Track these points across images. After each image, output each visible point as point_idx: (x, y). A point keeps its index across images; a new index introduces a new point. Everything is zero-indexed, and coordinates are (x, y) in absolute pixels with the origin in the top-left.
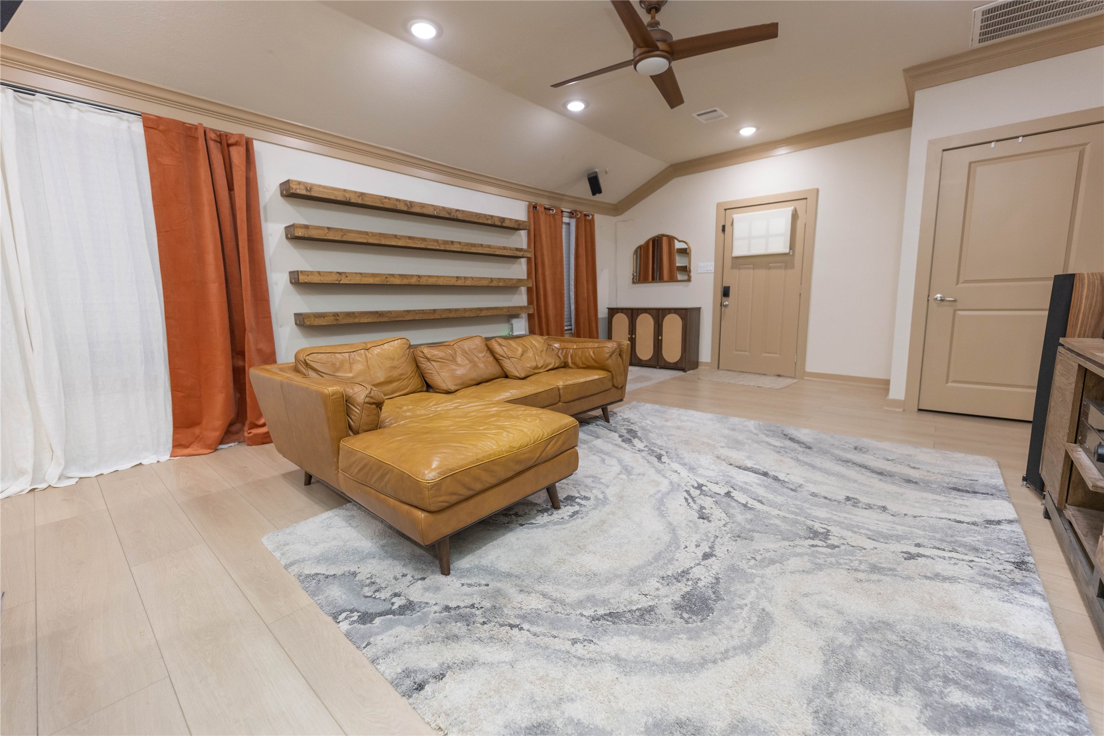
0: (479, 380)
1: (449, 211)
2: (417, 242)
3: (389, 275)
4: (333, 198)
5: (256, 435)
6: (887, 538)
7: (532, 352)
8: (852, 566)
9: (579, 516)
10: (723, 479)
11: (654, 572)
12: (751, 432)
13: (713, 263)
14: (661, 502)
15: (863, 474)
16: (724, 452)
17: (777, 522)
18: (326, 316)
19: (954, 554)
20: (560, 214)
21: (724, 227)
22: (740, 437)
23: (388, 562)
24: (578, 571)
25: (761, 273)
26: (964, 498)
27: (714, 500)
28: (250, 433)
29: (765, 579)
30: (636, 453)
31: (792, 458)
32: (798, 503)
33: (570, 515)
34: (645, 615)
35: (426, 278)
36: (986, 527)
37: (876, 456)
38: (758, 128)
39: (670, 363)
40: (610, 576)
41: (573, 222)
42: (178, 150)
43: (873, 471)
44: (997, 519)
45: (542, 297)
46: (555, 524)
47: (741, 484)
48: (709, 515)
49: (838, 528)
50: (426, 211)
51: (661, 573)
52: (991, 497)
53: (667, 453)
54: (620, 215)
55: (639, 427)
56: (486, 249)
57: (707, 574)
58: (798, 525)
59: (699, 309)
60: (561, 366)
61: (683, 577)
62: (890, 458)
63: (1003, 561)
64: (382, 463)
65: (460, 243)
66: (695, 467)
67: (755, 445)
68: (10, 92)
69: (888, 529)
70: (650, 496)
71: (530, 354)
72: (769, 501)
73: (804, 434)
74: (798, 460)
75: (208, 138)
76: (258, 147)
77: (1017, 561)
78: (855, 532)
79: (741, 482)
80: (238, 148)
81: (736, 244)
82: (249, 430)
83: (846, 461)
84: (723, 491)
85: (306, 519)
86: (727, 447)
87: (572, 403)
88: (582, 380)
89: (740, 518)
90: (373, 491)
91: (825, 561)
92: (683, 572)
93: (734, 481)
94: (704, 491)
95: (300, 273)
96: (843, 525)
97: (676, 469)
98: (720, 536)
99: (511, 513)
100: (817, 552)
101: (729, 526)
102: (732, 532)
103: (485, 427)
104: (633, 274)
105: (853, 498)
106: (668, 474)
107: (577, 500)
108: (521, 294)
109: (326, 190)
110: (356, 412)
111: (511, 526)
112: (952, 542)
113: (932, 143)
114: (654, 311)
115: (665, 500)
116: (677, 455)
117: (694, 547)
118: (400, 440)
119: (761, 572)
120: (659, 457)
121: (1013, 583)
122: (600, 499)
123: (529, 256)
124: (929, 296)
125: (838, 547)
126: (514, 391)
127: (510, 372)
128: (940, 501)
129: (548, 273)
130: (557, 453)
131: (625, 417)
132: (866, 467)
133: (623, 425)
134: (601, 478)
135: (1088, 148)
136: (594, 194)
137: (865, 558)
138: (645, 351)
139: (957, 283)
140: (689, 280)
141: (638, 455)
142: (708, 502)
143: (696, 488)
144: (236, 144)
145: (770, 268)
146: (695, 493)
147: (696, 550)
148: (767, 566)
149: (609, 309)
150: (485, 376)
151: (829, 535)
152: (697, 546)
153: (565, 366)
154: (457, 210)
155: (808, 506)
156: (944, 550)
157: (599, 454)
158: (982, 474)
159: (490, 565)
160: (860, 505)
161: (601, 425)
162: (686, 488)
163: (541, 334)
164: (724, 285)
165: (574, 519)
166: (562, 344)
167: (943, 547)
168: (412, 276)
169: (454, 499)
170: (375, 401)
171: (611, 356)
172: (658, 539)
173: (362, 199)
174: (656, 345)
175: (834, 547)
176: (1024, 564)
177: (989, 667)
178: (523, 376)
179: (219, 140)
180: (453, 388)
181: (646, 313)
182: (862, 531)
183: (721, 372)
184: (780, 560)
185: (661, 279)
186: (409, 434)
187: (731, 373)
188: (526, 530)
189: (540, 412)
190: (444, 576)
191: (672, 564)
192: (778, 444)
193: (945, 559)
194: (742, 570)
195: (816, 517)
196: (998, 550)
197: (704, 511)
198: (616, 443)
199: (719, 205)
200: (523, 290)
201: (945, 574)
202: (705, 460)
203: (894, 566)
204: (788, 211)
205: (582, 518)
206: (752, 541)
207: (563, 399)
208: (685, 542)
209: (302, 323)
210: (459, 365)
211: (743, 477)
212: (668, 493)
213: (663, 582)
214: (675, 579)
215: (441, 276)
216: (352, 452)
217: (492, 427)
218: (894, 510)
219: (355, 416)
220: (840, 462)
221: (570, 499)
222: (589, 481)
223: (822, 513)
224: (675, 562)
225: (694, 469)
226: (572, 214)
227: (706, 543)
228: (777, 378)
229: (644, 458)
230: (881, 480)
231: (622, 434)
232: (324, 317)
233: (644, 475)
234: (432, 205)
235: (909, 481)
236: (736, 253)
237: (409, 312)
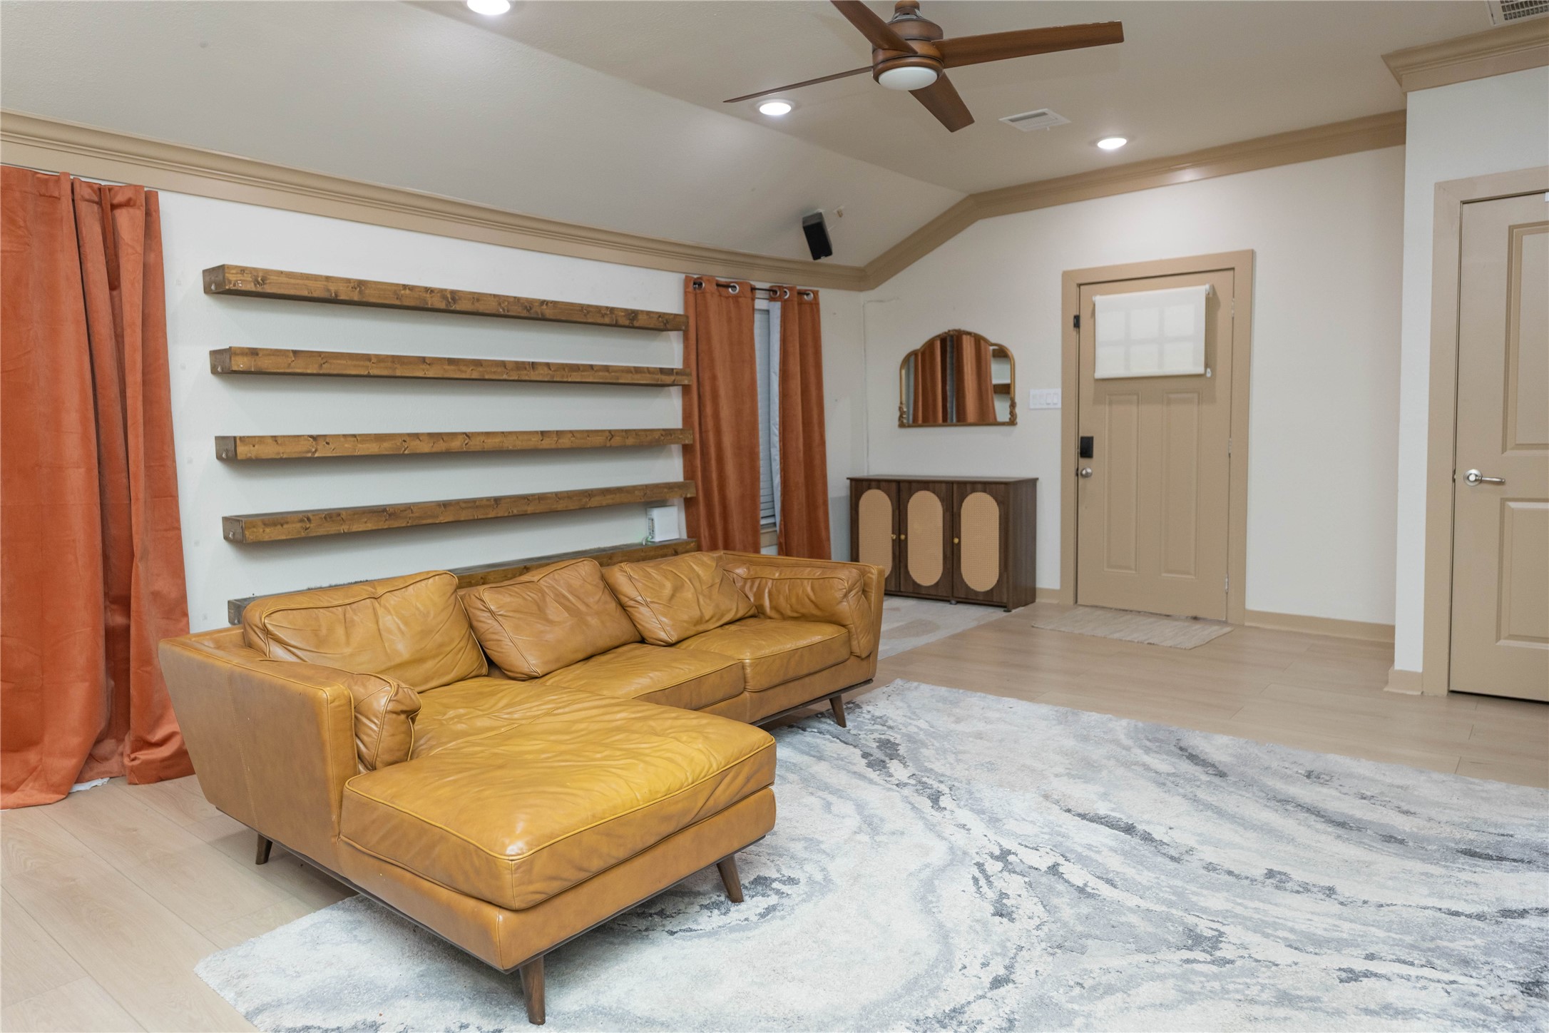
0: (590, 651)
1: (528, 304)
2: (464, 368)
3: (409, 435)
5: (147, 763)
7: (692, 590)
8: (1248, 995)
9: (778, 914)
10: (1049, 839)
11: (903, 1012)
12: (1117, 742)
13: (1059, 391)
14: (929, 886)
15: (1309, 827)
16: (1060, 786)
17: (1133, 919)
18: (287, 523)
19: (1427, 972)
20: (749, 294)
21: (1077, 318)
22: (1097, 753)
23: (430, 1006)
24: (771, 1013)
25: (1153, 412)
26: (1478, 869)
27: (1027, 880)
28: (134, 760)
29: (1092, 1020)
30: (890, 789)
31: (1184, 796)
32: (1178, 883)
33: (760, 914)
35: (482, 438)
36: (1497, 922)
37: (1344, 790)
38: (1130, 138)
39: (977, 593)
40: (826, 1020)
41: (776, 308)
42: (22, 223)
43: (1330, 820)
44: (1521, 908)
45: (713, 463)
46: (732, 929)
47: (1080, 849)
48: (1014, 909)
49: (1239, 927)
50: (481, 307)
51: (916, 1013)
52: (1525, 866)
53: (950, 789)
54: (873, 289)
55: (903, 735)
56: (601, 373)
57: (994, 1013)
58: (1169, 924)
59: (1033, 483)
60: (751, 613)
61: (952, 1018)
62: (1369, 794)
63: (1505, 981)
64: (427, 826)
65: (548, 365)
66: (1000, 816)
67: (1121, 771)
69: (1325, 930)
70: (911, 874)
71: (688, 594)
72: (1126, 880)
73: (1218, 747)
74: (1195, 800)
75: (77, 197)
76: (167, 202)
77: (1528, 980)
78: (1267, 936)
79: (1080, 845)
80: (131, 210)
81: (1101, 352)
82: (133, 752)
83: (1284, 802)
84: (1045, 864)
85: (271, 928)
86: (1068, 774)
87: (770, 692)
88: (789, 645)
89: (1067, 913)
90: (408, 875)
91: (1203, 987)
92: (954, 1010)
93: (1068, 843)
94: (1011, 863)
95: (238, 441)
96: (1248, 923)
97: (963, 822)
98: (1027, 946)
99: (653, 911)
100: (1193, 972)
101: (1045, 928)
102: (1049, 937)
103: (605, 754)
104: (900, 409)
105: (1280, 873)
106: (949, 830)
107: (775, 885)
108: (670, 457)
109: (293, 281)
110: (371, 729)
111: (652, 935)
112: (1429, 950)
113: (1441, 188)
114: (944, 485)
115: (936, 882)
116: (970, 793)
117: (978, 967)
118: (455, 781)
119: (1087, 1008)
120: (935, 799)
121: (1508, 1018)
122: (816, 882)
123: (686, 382)
124: (1454, 472)
125: (1232, 962)
126: (657, 673)
127: (650, 631)
128: (1432, 875)
129: (726, 412)
130: (734, 801)
131: (877, 714)
132: (1318, 812)
133: (872, 732)
134: (822, 842)
136: (816, 255)
137: (1272, 981)
138: (927, 568)
139: (1504, 450)
140: (1014, 420)
141: (895, 796)
142: (1013, 885)
143: (997, 858)
144: (128, 203)
145: (1169, 402)
146: (993, 867)
147: (982, 974)
148: (1102, 997)
149: (852, 480)
150: (603, 642)
151: (1221, 942)
152: (985, 965)
153: (757, 613)
154: (543, 302)
155: (1195, 889)
156: (1412, 964)
157: (820, 793)
158: (1526, 822)
159: (615, 1006)
160: (1289, 885)
161: (828, 732)
162: (978, 859)
163: (713, 547)
164: (1081, 435)
165: (769, 920)
166: (752, 568)
167: (1411, 960)
168: (453, 435)
169: (555, 886)
170: (405, 708)
171: (846, 595)
172: (917, 953)
173: (360, 292)
174: (949, 554)
175: (1224, 962)
176: (1538, 986)
178: (674, 639)
179: (96, 199)
180: (540, 671)
181: (927, 489)
182: (1281, 933)
183: (1081, 610)
184: (1128, 984)
185: (962, 420)
186: (470, 769)
187: (1099, 612)
188: (679, 942)
189: (704, 721)
190: (535, 1026)
191: (936, 998)
192: (1164, 767)
193: (1409, 980)
194: (1057, 1004)
195: (1205, 910)
196: (1503, 963)
197: (1004, 901)
198: (855, 769)
199: (1066, 275)
200: (675, 449)
201: (1400, 1005)
202: (1022, 803)
203: (1319, 994)
204: (1198, 291)
205: (783, 918)
206: (1083, 953)
207: (751, 685)
208: (963, 958)
209: (239, 537)
210: (550, 622)
211: (1084, 836)
212: (943, 869)
213: (917, 1028)
214: (938, 1022)
215: (510, 433)
216: (366, 805)
217: (618, 753)
218: (1347, 894)
219: (369, 736)
220: (1273, 803)
221: (762, 882)
222: (797, 848)
223: (1216, 902)
224: (941, 994)
225: (998, 820)
226: (773, 294)
227: (999, 959)
228: (1190, 623)
229: (906, 799)
230: (1339, 837)
231: (868, 750)
232: (282, 525)
233: (902, 833)
234: (495, 296)
235: (1390, 838)
236: (1101, 372)
237: (446, 505)
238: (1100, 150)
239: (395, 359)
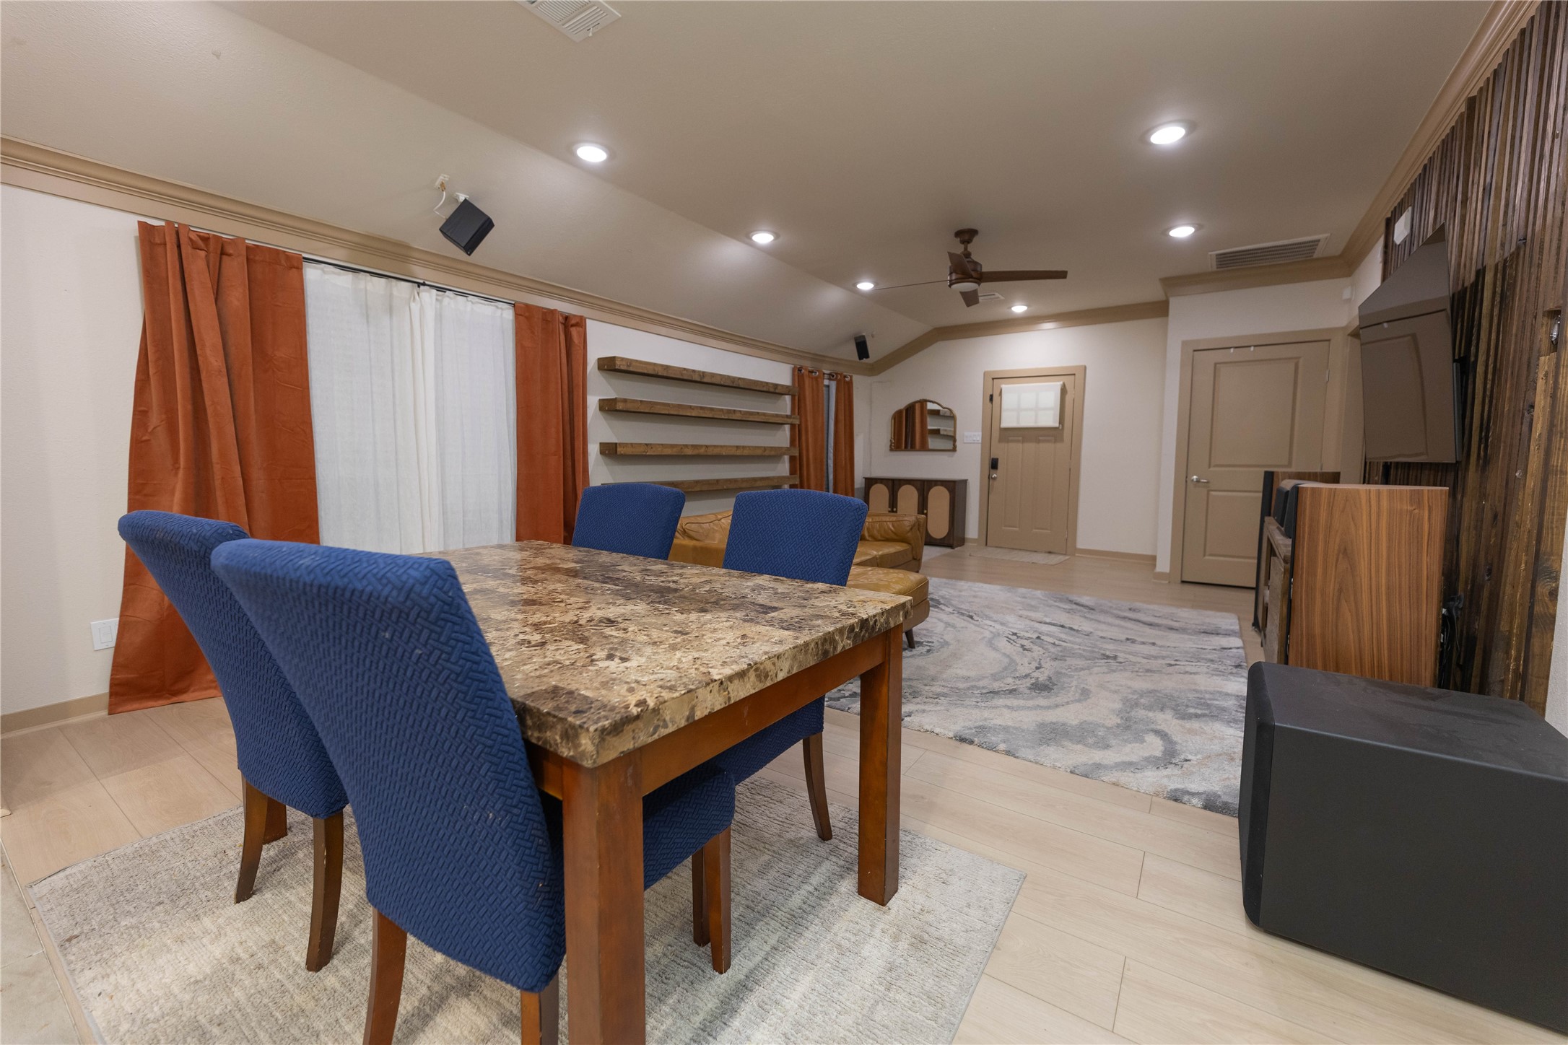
1: (733, 379)
2: (707, 412)
3: (684, 445)
4: (646, 372)
6: (1156, 658)
8: (1134, 670)
9: (933, 651)
10: (1031, 629)
11: (1007, 675)
12: (1038, 598)
13: (980, 433)
14: (990, 643)
15: (1137, 625)
16: (1024, 613)
17: (1079, 652)
19: (1199, 664)
20: (821, 376)
21: (991, 397)
22: (1033, 602)
25: (1031, 447)
26: (1210, 637)
27: (1030, 641)
29: (1080, 676)
30: (949, 614)
31: (1080, 616)
32: (1091, 642)
33: (926, 651)
34: (1012, 692)
35: (712, 448)
36: (1221, 651)
37: (1146, 614)
38: (1030, 306)
39: (936, 539)
40: (978, 677)
41: (833, 385)
42: (537, 334)
43: (1145, 623)
44: (1229, 647)
45: (804, 466)
46: (919, 655)
47: (1046, 632)
48: (1030, 649)
49: (1123, 654)
51: (1012, 675)
53: (974, 614)
54: (877, 375)
57: (1042, 676)
58: (1094, 653)
59: (965, 482)
61: (1027, 676)
62: (1156, 615)
63: (1228, 665)
65: (740, 412)
66: (1005, 622)
67: (1047, 608)
68: (434, 291)
69: (1156, 654)
70: (980, 639)
72: (1070, 641)
73: (1085, 600)
74: (1085, 617)
75: (556, 321)
76: (589, 325)
78: (1134, 656)
80: (578, 329)
81: (1004, 415)
83: (1124, 618)
84: (1035, 636)
86: (1025, 609)
88: (892, 551)
89: (1053, 650)
91: (1116, 669)
93: (1039, 630)
94: (1020, 636)
95: (617, 446)
96: (1126, 652)
97: (989, 624)
98: (1042, 659)
100: (1110, 665)
101: (1047, 654)
102: (1050, 657)
104: (891, 441)
105: (1131, 639)
106: (985, 627)
107: (925, 643)
108: (784, 462)
112: (1197, 658)
113: (1185, 343)
114: (919, 482)
115: (993, 642)
116: (984, 615)
117: (1027, 664)
119: (1077, 674)
120: (971, 617)
121: (1231, 673)
122: (942, 642)
123: (792, 422)
124: (1186, 477)
125: (1124, 662)
128: (1192, 639)
129: (812, 440)
132: (1139, 621)
135: (1301, 361)
136: (861, 358)
137: (1141, 667)
139: (1209, 467)
140: (954, 449)
141: (952, 616)
142: (1025, 642)
143: (1012, 635)
144: (575, 325)
145: (1039, 441)
146: (1013, 637)
147: (1030, 665)
148: (1080, 672)
149: (867, 478)
151: (1117, 657)
152: (1029, 663)
154: (739, 379)
155: (1099, 643)
158: (1226, 623)
160: (1136, 642)
162: (1004, 635)
164: (992, 457)
165: (931, 653)
167: (1191, 661)
168: (701, 446)
171: (911, 529)
172: (1000, 660)
175: (1121, 663)
176: (1241, 666)
177: (1209, 702)
179: (564, 322)
181: (909, 484)
182: (1139, 655)
183: (990, 549)
184: (1088, 668)
187: (1000, 549)
192: (1066, 607)
193: (1191, 666)
194: (1064, 673)
195: (1106, 649)
196: (1225, 661)
197: (1024, 647)
199: (985, 374)
200: (786, 458)
201: (1191, 672)
202: (1011, 619)
203: (1161, 670)
204: (1057, 385)
205: (937, 652)
206: (1066, 661)
208: (1019, 661)
211: (1045, 628)
212: (992, 638)
213: (1016, 679)
214: (1023, 677)
215: (724, 446)
218: (1161, 644)
220: (1119, 618)
221: (919, 643)
223: (1111, 646)
224: (1018, 671)
225: (1004, 624)
226: (831, 376)
227: (1034, 662)
228: (1047, 555)
229: (958, 617)
230: (1150, 628)
233: (965, 628)
234: (721, 375)
235: (1171, 629)
236: (1005, 424)
237: (697, 482)
238: (1012, 312)
239: (680, 406)
